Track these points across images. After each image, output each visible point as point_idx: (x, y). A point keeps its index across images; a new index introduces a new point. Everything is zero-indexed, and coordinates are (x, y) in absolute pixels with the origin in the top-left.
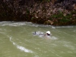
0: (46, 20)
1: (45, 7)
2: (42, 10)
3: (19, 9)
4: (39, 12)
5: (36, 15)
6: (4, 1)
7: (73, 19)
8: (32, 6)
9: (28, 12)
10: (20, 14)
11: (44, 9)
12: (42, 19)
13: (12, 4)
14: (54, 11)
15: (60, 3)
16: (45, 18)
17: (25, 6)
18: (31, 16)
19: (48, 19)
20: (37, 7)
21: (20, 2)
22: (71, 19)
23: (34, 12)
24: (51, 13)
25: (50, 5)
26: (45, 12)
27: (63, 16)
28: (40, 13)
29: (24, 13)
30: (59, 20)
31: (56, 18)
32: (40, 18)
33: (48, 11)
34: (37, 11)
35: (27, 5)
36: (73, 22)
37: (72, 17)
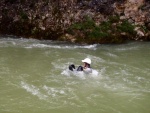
1: (60, 7)
2: (54, 14)
4: (46, 18)
5: (41, 24)
7: (113, 32)
9: (26, 17)
10: (7, 21)
11: (58, 13)
12: (53, 32)
14: (76, 16)
18: (31, 26)
20: (42, 7)
22: (109, 31)
23: (37, 17)
24: (71, 20)
25: (69, 5)
27: (94, 25)
28: (49, 20)
29: (16, 19)
30: (86, 34)
31: (82, 29)
32: (48, 30)
33: (64, 16)
34: (42, 15)
35: (23, 1)
36: (113, 38)
37: (111, 28)
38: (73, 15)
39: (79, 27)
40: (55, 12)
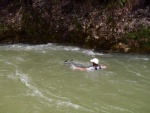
0: (114, 44)
1: (114, 16)
2: (108, 23)
3: (61, 21)
4: (100, 27)
5: (94, 33)
6: (34, 5)
8: (87, 16)
9: (80, 26)
10: (63, 30)
11: (112, 22)
12: (106, 41)
13: (49, 11)
14: (131, 25)
15: (144, 8)
16: (113, 38)
17: (74, 16)
18: (85, 35)
19: (119, 41)
20: (96, 17)
21: (63, 8)
23: (91, 26)
24: (126, 29)
26: (114, 26)
28: (102, 29)
29: (71, 28)
30: (141, 44)
31: (136, 38)
32: (102, 39)
33: (118, 24)
34: (96, 24)
38: (127, 24)
40: (109, 21)
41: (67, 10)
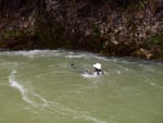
0: (135, 50)
2: (128, 27)
3: (77, 25)
4: (119, 32)
5: (113, 38)
6: (48, 8)
8: (105, 19)
9: (97, 31)
10: (79, 35)
11: (132, 25)
12: (126, 47)
13: (64, 14)
14: (154, 29)
16: (134, 43)
18: (103, 40)
19: (141, 46)
20: (115, 20)
23: (110, 31)
24: (147, 34)
25: (145, 16)
26: (135, 30)
28: (122, 34)
29: (88, 33)
31: (160, 43)
32: (121, 44)
34: (115, 28)
35: (95, 15)
38: (149, 28)
39: (156, 41)
40: (130, 25)
41: (83, 13)
